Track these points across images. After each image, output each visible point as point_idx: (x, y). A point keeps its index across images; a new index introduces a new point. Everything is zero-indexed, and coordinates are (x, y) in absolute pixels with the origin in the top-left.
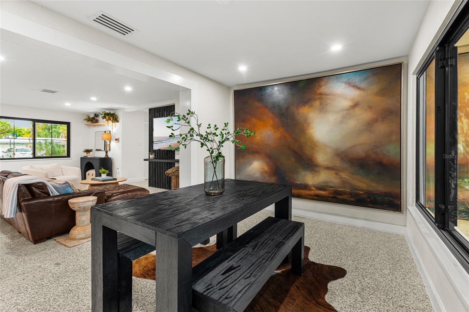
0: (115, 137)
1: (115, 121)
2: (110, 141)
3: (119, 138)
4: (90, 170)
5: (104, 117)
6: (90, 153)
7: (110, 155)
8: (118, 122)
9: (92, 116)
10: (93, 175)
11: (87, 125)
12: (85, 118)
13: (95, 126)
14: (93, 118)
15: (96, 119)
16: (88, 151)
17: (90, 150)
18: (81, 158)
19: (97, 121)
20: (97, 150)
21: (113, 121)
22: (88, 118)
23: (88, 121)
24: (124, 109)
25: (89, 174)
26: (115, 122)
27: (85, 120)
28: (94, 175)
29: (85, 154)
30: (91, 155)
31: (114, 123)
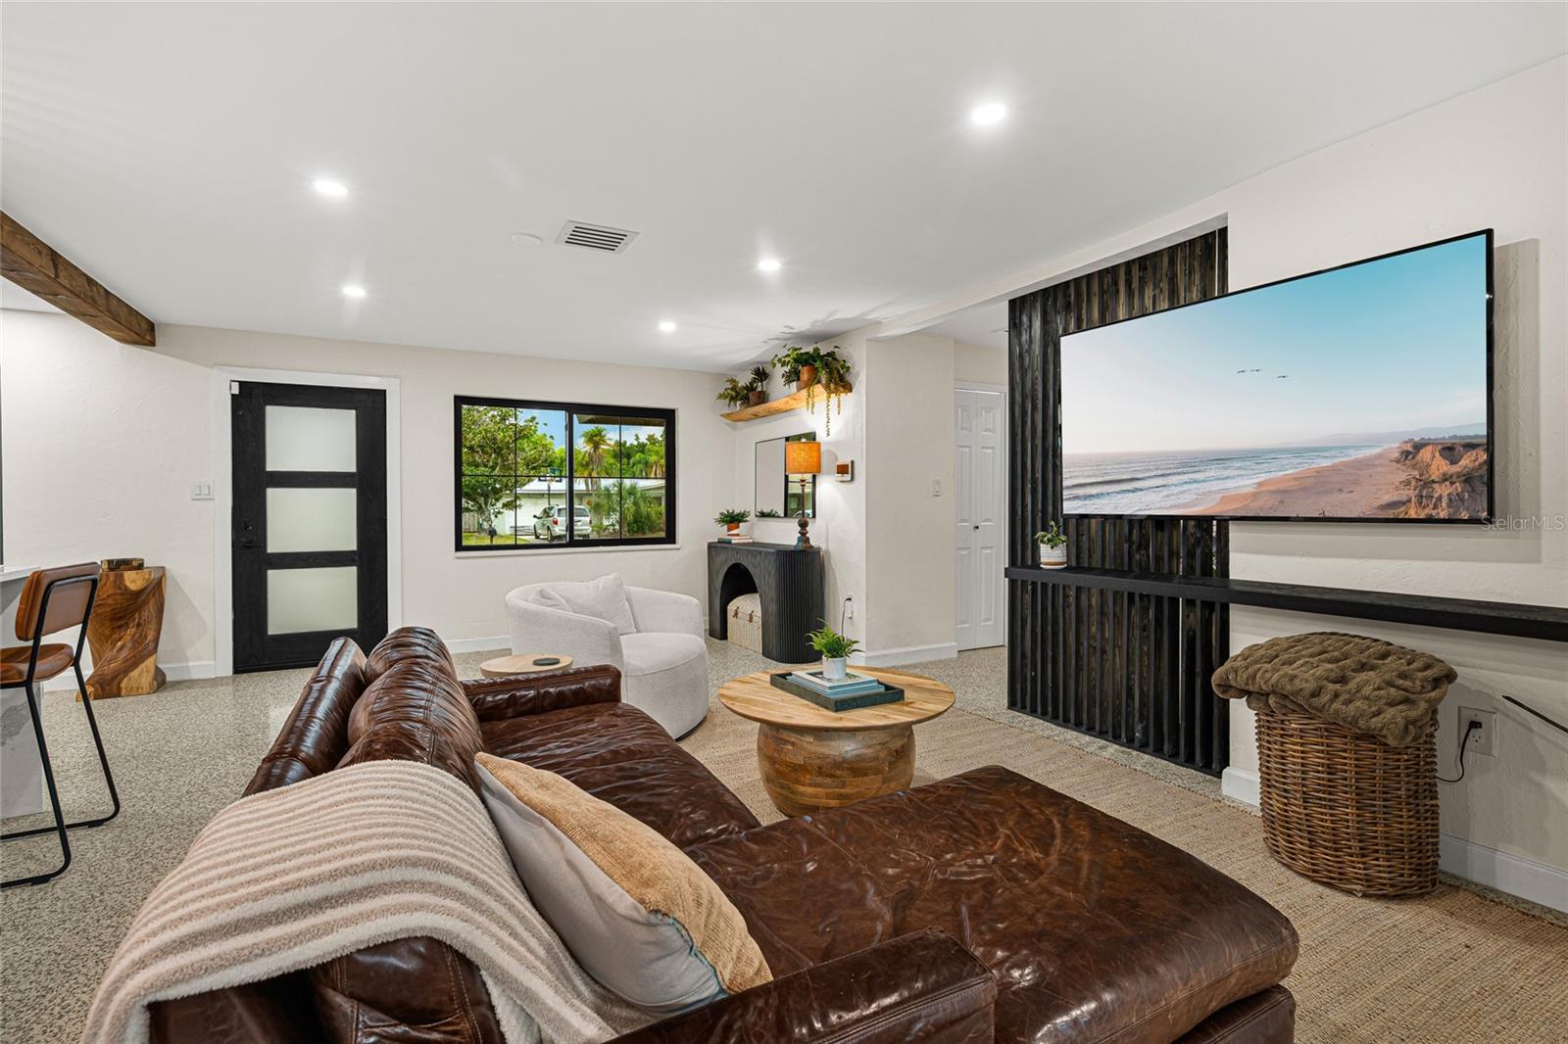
0: (837, 459)
1: (836, 384)
2: (814, 477)
3: (852, 462)
4: (742, 597)
5: (793, 376)
6: (738, 527)
7: (816, 537)
8: (851, 391)
9: (745, 379)
10: (751, 620)
11: (727, 416)
12: (722, 391)
13: (756, 416)
14: (750, 388)
15: (759, 389)
16: (733, 520)
17: (738, 515)
18: (710, 546)
19: (763, 398)
20: (763, 515)
21: (832, 386)
22: (732, 389)
23: (733, 399)
24: (877, 324)
25: (739, 615)
26: (836, 392)
27: (721, 396)
28: (755, 619)
29: (722, 532)
30: (742, 535)
31: (833, 395)
